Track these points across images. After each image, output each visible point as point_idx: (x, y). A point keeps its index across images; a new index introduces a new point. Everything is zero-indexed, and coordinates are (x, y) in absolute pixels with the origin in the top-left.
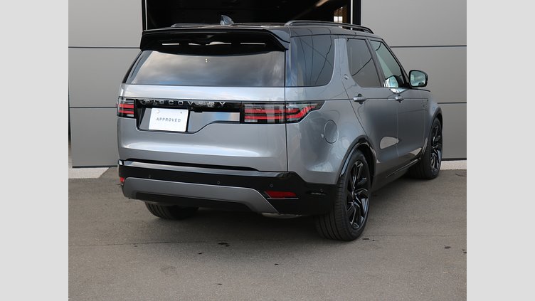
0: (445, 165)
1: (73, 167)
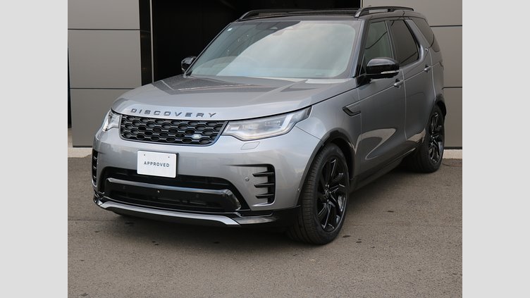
0: (448, 154)
1: (74, 147)
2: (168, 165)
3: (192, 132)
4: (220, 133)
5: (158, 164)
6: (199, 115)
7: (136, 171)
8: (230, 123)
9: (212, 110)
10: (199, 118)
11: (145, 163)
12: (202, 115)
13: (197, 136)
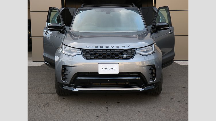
1: (33, 61)
2: (114, 69)
3: (122, 54)
4: (134, 53)
5: (109, 69)
6: (123, 46)
7: (98, 72)
8: (137, 49)
9: (128, 44)
10: (123, 48)
11: (103, 69)
12: (124, 46)
13: (125, 56)
